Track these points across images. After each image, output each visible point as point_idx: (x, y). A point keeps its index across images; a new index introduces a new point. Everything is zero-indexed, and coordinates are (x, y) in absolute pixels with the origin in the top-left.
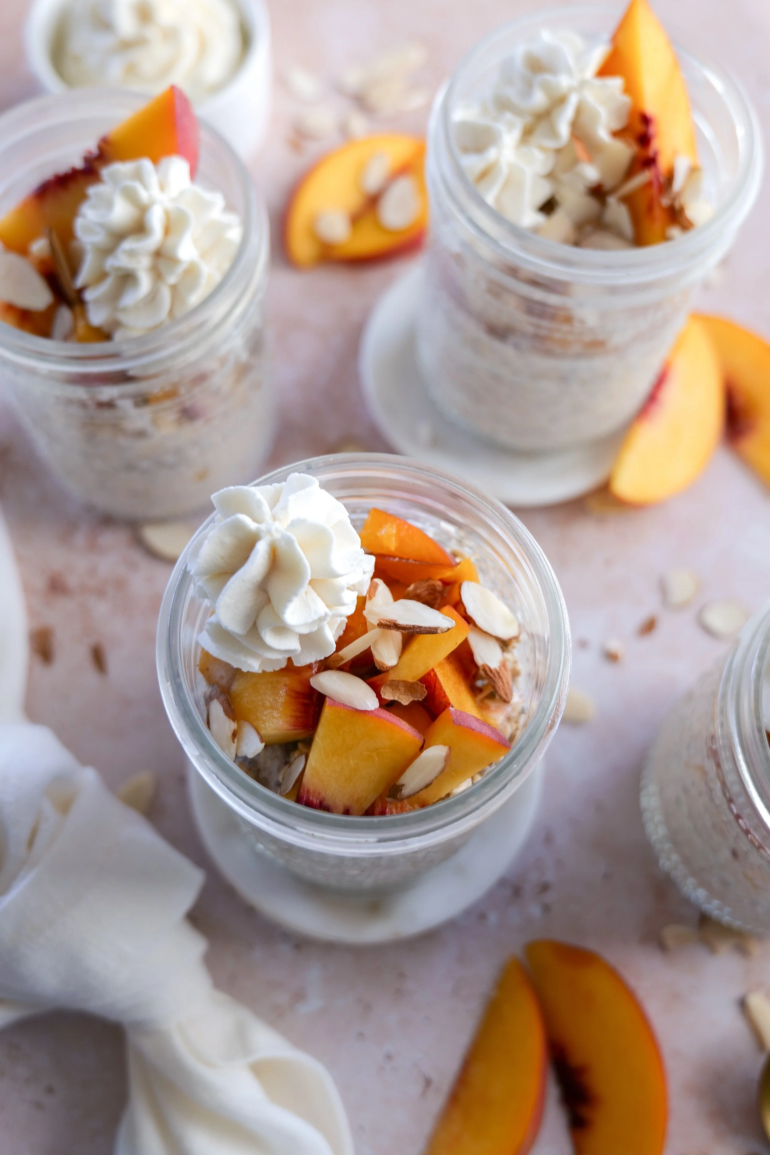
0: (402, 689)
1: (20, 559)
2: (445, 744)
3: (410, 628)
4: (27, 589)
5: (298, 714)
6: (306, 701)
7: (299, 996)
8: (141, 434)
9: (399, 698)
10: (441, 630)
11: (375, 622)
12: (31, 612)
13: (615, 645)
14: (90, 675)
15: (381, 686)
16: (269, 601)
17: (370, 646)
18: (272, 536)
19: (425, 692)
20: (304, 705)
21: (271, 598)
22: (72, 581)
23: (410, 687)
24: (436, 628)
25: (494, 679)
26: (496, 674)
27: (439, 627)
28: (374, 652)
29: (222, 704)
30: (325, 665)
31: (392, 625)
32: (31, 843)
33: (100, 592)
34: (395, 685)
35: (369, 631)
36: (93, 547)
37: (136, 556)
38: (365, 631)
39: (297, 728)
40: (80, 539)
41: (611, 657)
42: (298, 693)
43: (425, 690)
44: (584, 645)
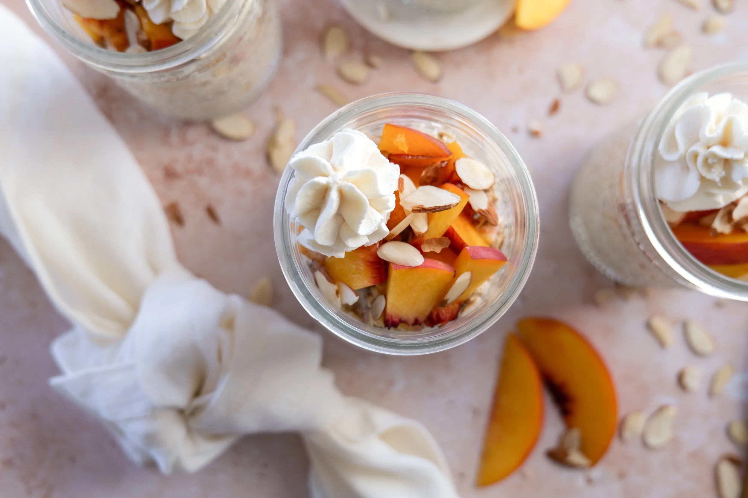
0: (434, 243)
1: (140, 162)
2: (468, 271)
3: (433, 209)
4: (152, 180)
5: (375, 275)
6: (378, 266)
9: (433, 249)
10: (453, 205)
11: (410, 209)
12: (160, 195)
13: (535, 126)
14: (211, 226)
15: (421, 244)
16: (344, 220)
17: (410, 224)
19: (449, 242)
20: (377, 269)
21: (346, 219)
22: (179, 168)
23: (439, 241)
24: (449, 205)
25: (486, 216)
26: (487, 213)
27: (451, 204)
28: (413, 227)
29: (324, 274)
30: (384, 241)
31: (421, 209)
33: (199, 171)
34: (429, 242)
35: (408, 216)
36: (184, 142)
37: (214, 141)
38: (404, 216)
40: (175, 138)
41: (535, 134)
42: (372, 262)
43: (448, 240)
44: (515, 130)
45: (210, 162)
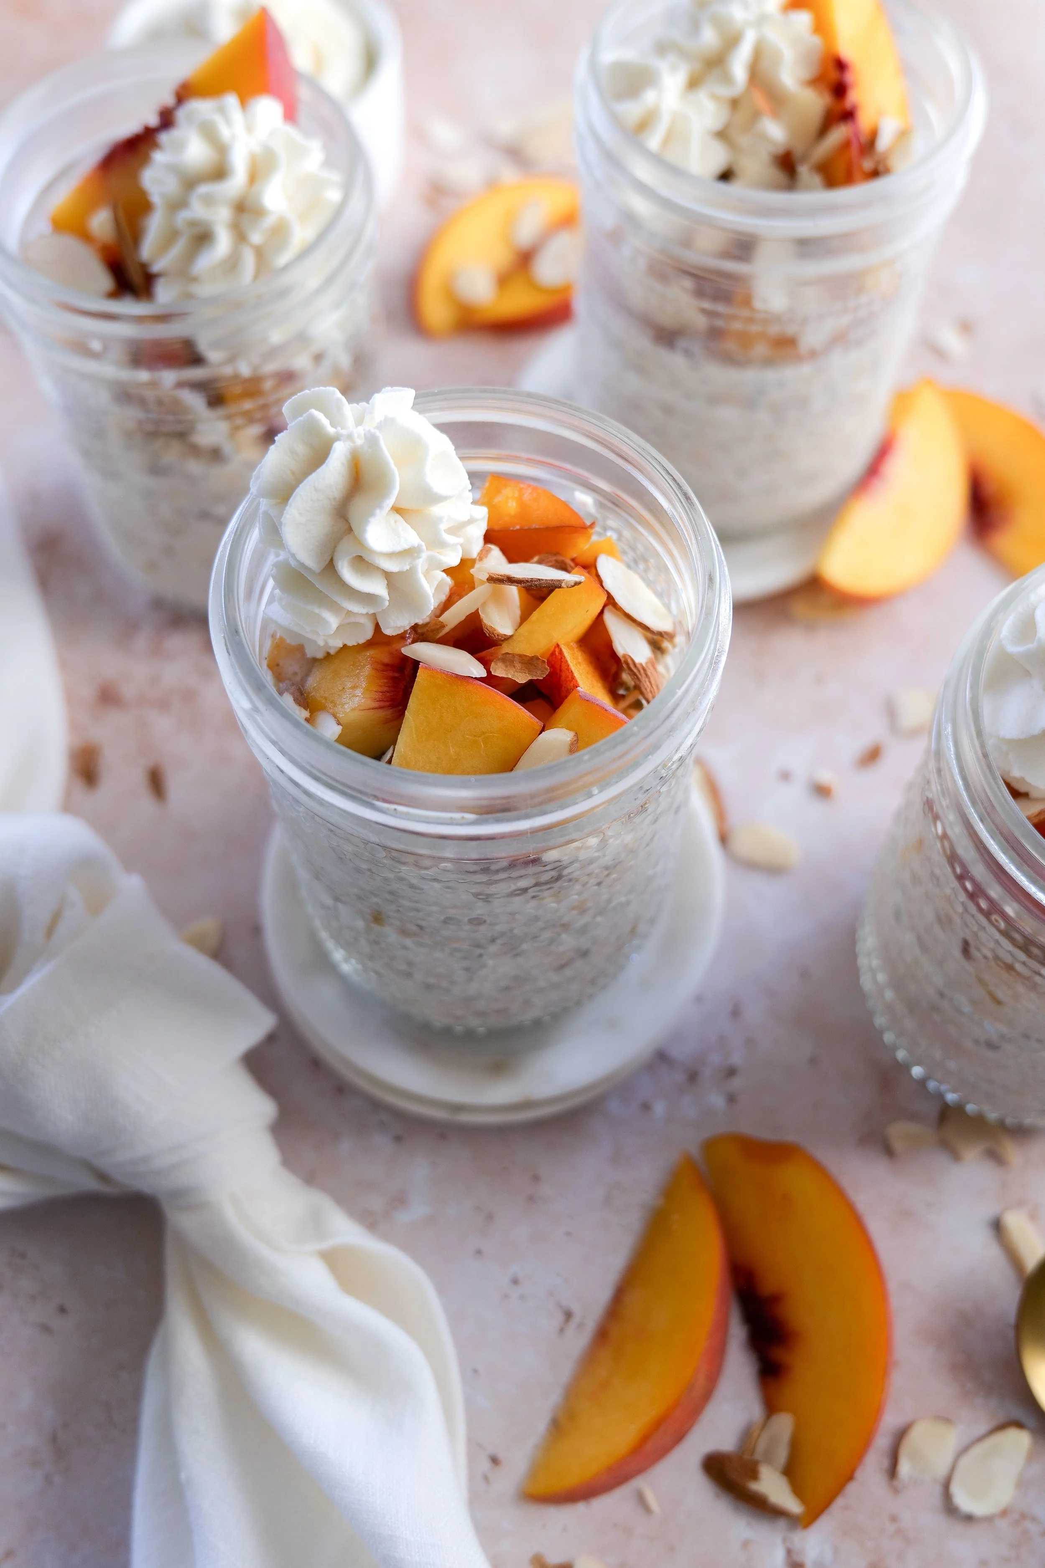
0: (518, 665)
1: (64, 664)
2: (569, 729)
3: (527, 581)
4: (71, 699)
5: (385, 689)
6: (397, 675)
7: (400, 1200)
8: (216, 455)
9: (513, 675)
10: (566, 583)
11: (484, 577)
12: (73, 725)
13: (826, 776)
14: (145, 802)
15: (491, 661)
16: (350, 530)
17: (478, 608)
18: (354, 442)
19: (547, 669)
20: (393, 679)
21: (353, 528)
22: (128, 691)
23: (529, 662)
24: (559, 580)
25: (640, 676)
26: (642, 671)
27: (564, 580)
28: (482, 616)
30: (420, 633)
31: (505, 579)
32: (50, 930)
33: (163, 705)
34: (508, 660)
35: (477, 587)
36: (157, 652)
38: (474, 588)
39: (382, 704)
40: (141, 642)
41: (822, 791)
42: (386, 665)
43: (547, 666)
44: (785, 776)
45: (189, 696)
